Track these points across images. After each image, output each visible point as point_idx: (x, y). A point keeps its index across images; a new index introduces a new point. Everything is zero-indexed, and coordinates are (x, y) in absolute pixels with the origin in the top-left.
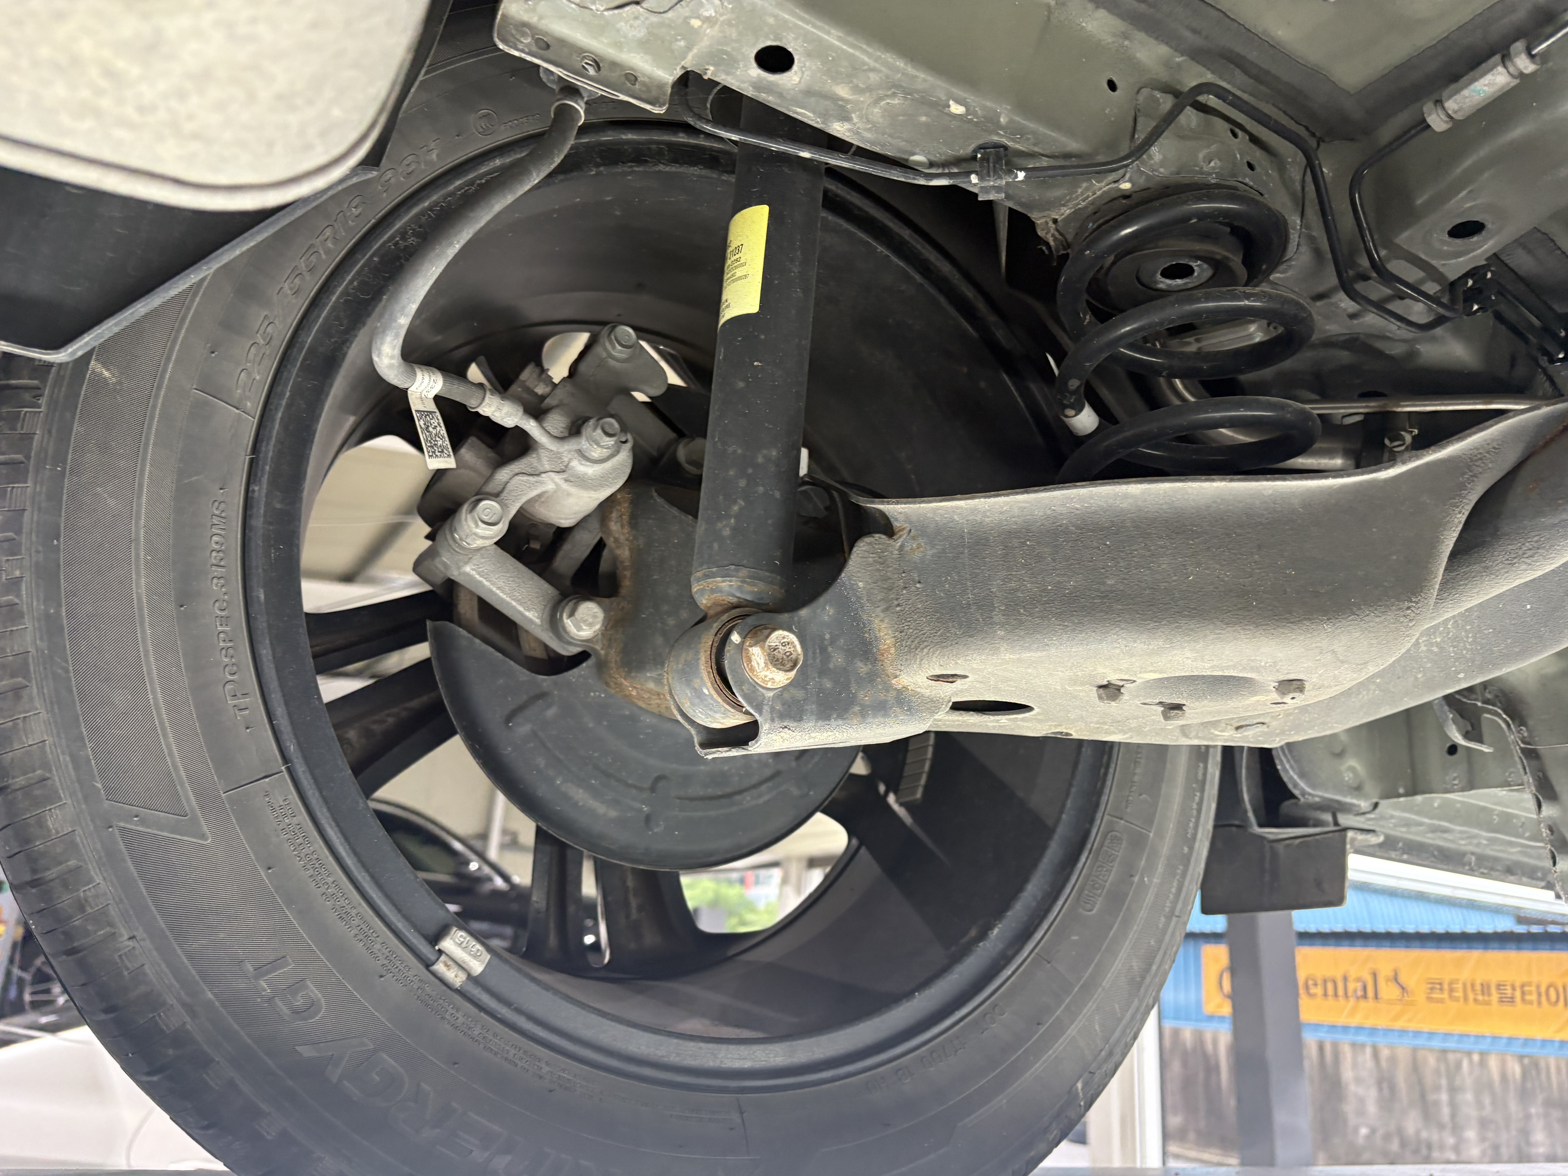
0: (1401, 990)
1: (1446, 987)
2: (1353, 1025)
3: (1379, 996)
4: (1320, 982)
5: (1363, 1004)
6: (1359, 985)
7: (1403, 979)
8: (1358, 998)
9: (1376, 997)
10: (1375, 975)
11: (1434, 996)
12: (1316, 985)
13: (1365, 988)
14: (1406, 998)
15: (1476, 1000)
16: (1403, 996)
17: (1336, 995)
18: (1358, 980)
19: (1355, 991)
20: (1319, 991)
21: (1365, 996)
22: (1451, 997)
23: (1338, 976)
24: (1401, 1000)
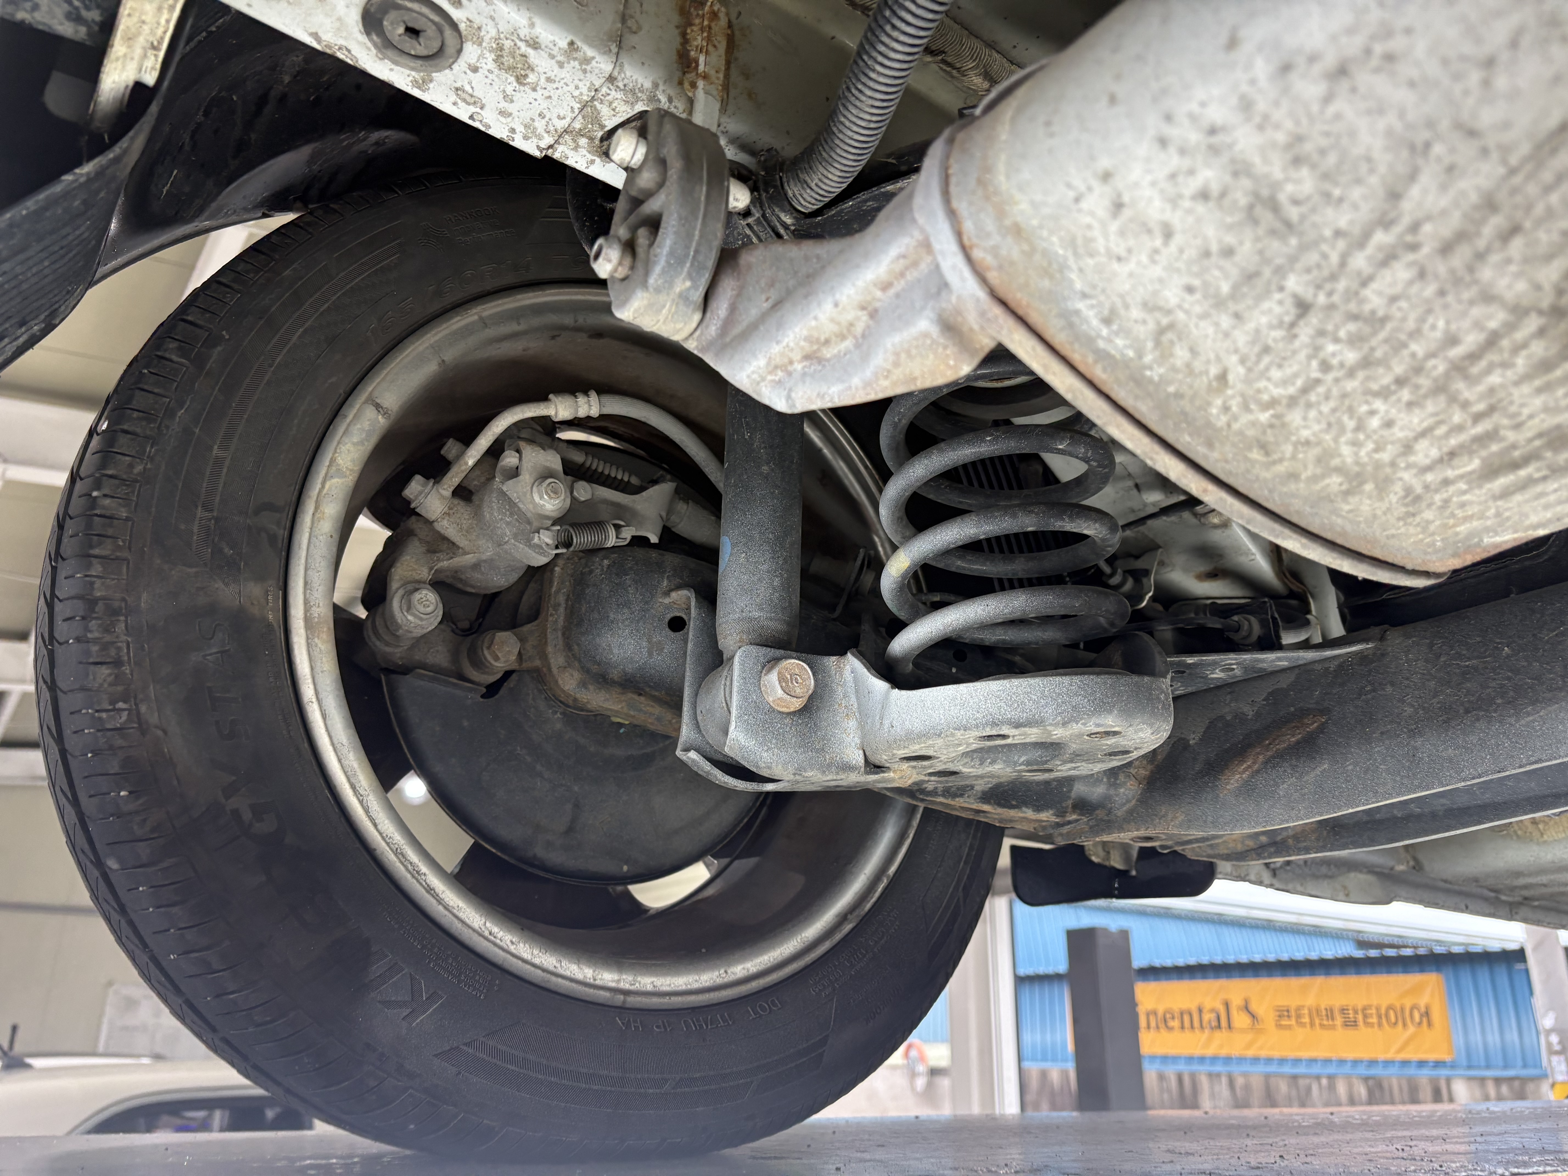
0: (1252, 1019)
2: (1209, 1055)
3: (1232, 1026)
4: (1176, 1015)
5: (1218, 1034)
6: (1213, 1016)
7: (1253, 1007)
8: (1212, 1028)
9: (1230, 1027)
10: (1227, 1005)
11: (1283, 1023)
12: (1173, 1017)
13: (1218, 1019)
14: (1257, 1026)
15: (1321, 1025)
16: (1254, 1024)
17: (1192, 1027)
18: (1212, 1010)
19: (1210, 1022)
21: (1219, 1027)
22: (1298, 1023)
23: (1193, 1007)
24: (1252, 1028)
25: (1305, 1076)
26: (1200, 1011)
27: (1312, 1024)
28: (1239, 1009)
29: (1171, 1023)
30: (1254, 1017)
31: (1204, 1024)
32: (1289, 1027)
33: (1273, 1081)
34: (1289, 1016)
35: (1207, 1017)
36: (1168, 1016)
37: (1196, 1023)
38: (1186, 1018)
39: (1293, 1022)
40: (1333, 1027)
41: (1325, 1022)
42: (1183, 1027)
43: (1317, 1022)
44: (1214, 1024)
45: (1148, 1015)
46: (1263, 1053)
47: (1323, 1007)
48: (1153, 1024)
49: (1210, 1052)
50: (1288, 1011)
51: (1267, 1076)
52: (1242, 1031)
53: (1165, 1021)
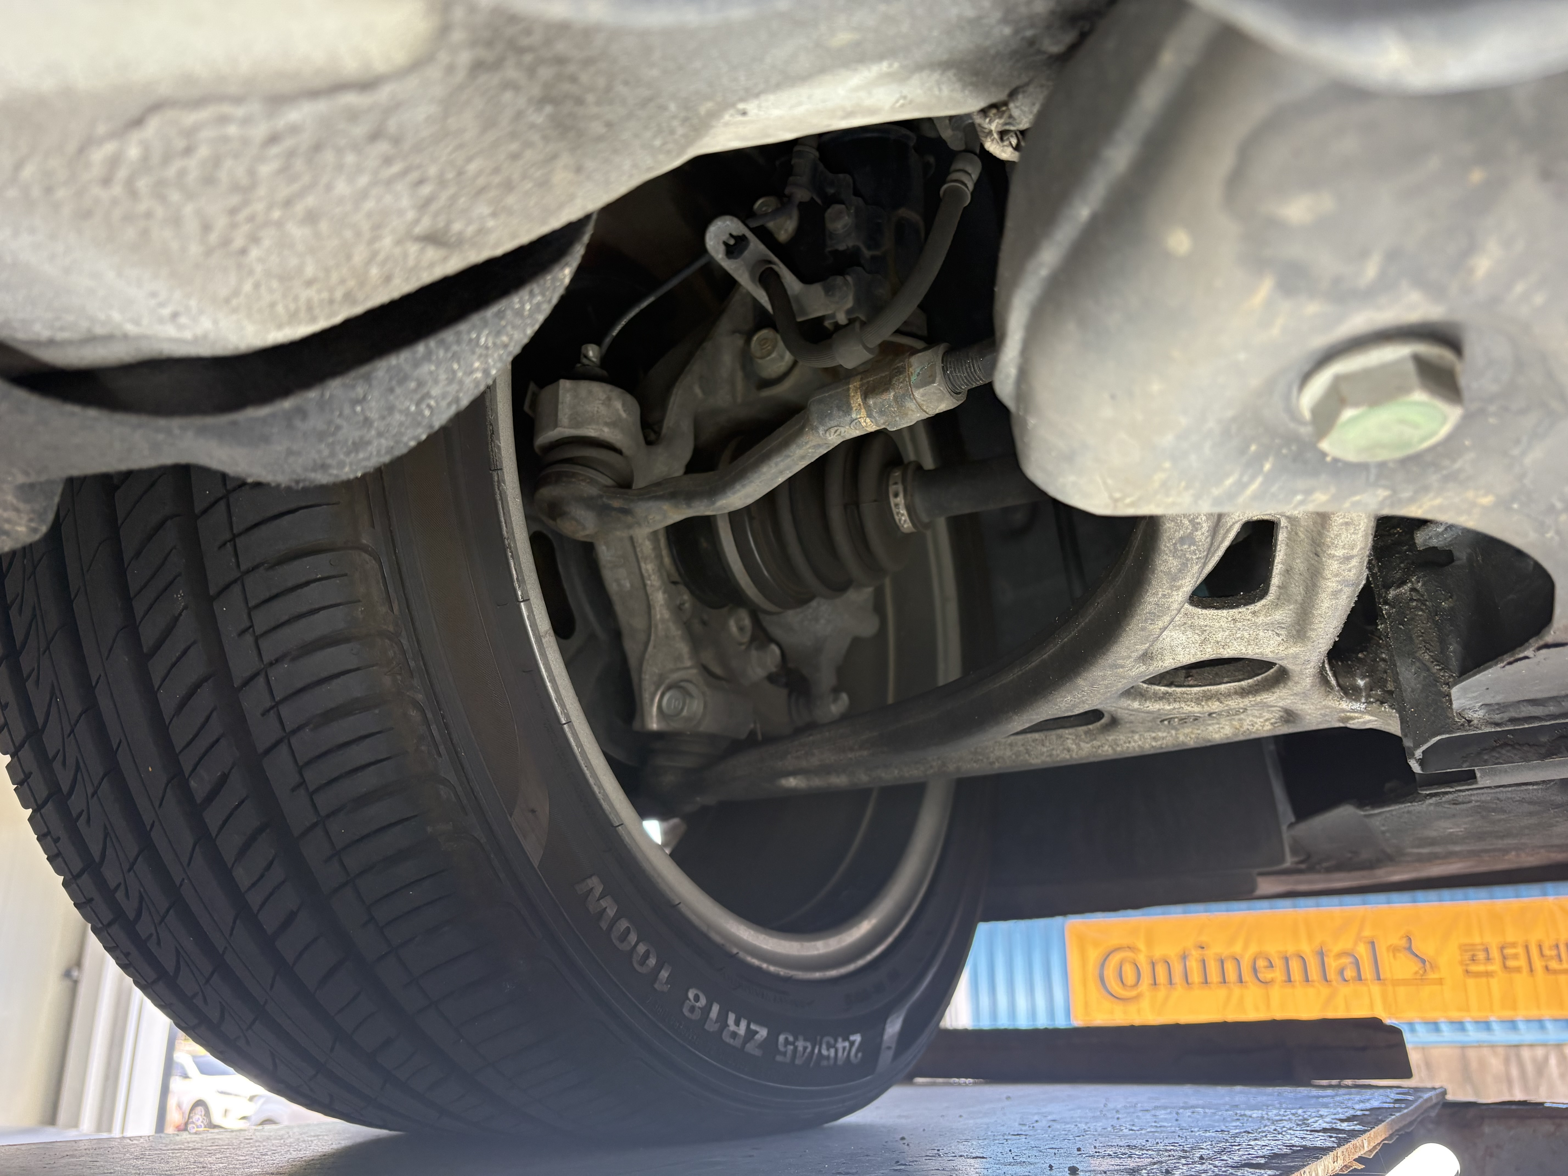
1: (1495, 954)
3: (1382, 976)
4: (1278, 963)
5: (1353, 987)
6: (1347, 961)
7: (1419, 946)
8: (1346, 981)
9: (1378, 977)
10: (1372, 946)
11: (1474, 968)
12: (1271, 965)
13: (1357, 964)
14: (1431, 975)
15: (1547, 969)
17: (1306, 979)
18: (1346, 954)
19: (1341, 972)
20: (1278, 974)
21: (1359, 978)
22: (1505, 967)
23: (1309, 951)
24: (1421, 977)
25: (1531, 1046)
26: (1321, 954)
28: (1394, 950)
29: (1267, 975)
30: (1423, 961)
31: (1332, 975)
32: (1490, 974)
33: (1472, 1054)
34: (1488, 959)
35: (1333, 965)
36: (1261, 963)
37: (1314, 972)
38: (1295, 966)
39: (1497, 966)
41: (1554, 965)
43: (1538, 964)
44: (1349, 973)
45: (1221, 962)
47: (1548, 943)
50: (1487, 950)
51: (1464, 1047)
52: (1397, 982)
53: (1255, 970)
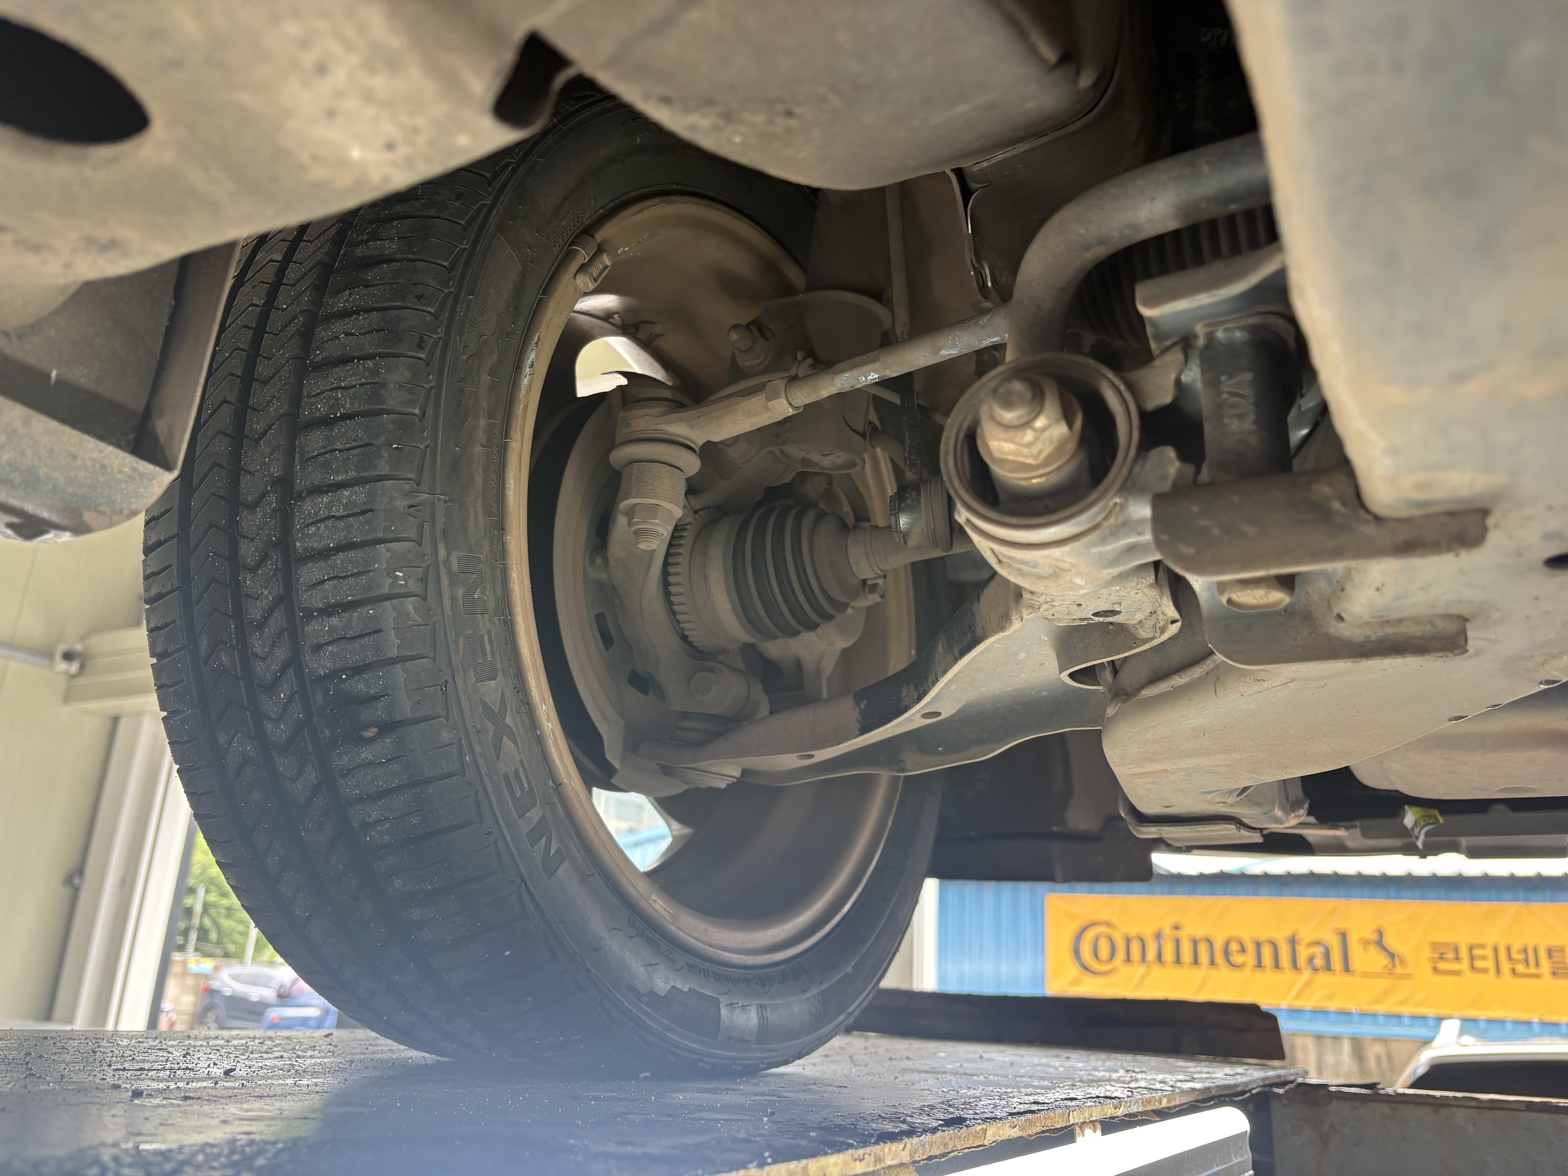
0: (1390, 960)
1: (1464, 954)
2: (1308, 1008)
3: (1351, 968)
5: (1323, 977)
6: (1318, 950)
7: (1390, 941)
8: (1315, 970)
9: (1347, 968)
10: (1343, 936)
11: (1442, 966)
14: (1399, 970)
15: (1514, 972)
16: (1394, 965)
17: (1277, 965)
18: (1318, 943)
21: (1328, 967)
22: (1473, 967)
23: (1281, 938)
24: (1389, 972)
27: (1498, 971)
32: (1457, 973)
34: (1457, 959)
39: (1464, 966)
40: (1537, 976)
41: (1521, 968)
42: (1259, 965)
43: (1506, 966)
45: (1195, 943)
46: (1406, 1010)
47: (1517, 946)
48: (1204, 957)
49: (1309, 1004)
50: (1456, 950)
52: (1367, 975)
